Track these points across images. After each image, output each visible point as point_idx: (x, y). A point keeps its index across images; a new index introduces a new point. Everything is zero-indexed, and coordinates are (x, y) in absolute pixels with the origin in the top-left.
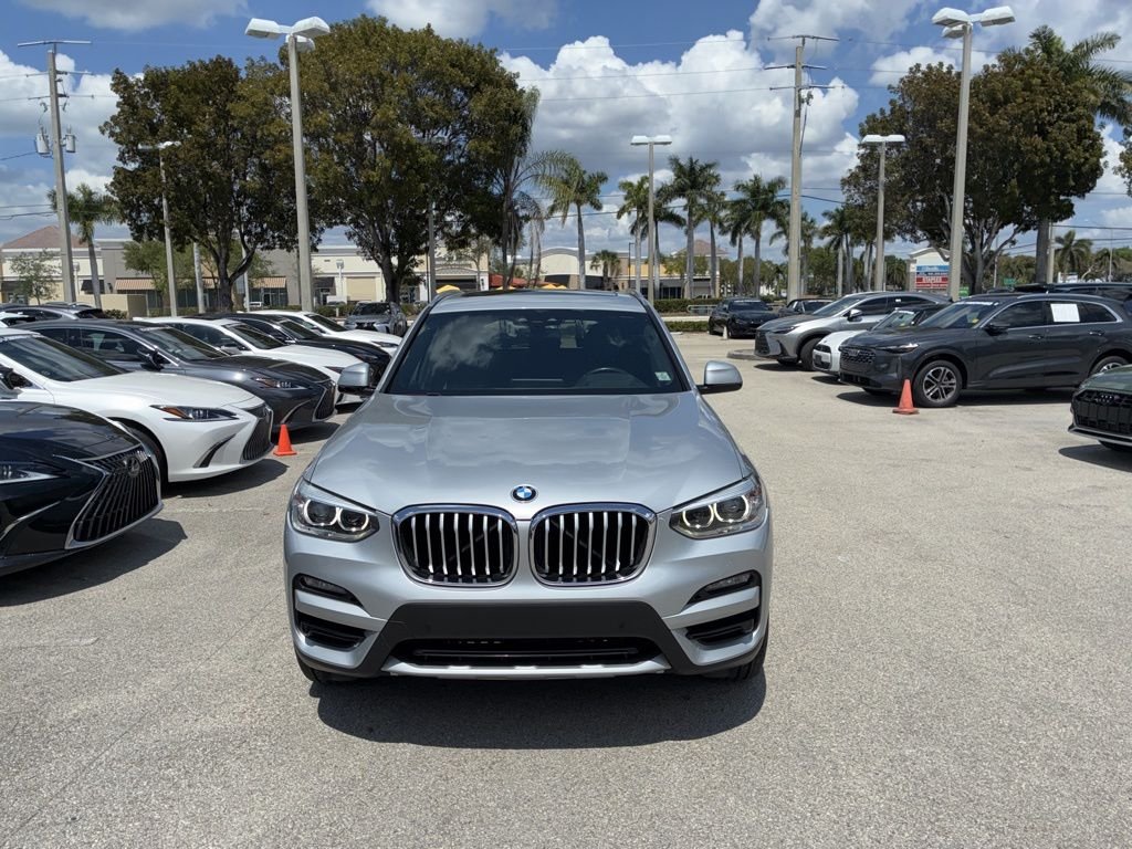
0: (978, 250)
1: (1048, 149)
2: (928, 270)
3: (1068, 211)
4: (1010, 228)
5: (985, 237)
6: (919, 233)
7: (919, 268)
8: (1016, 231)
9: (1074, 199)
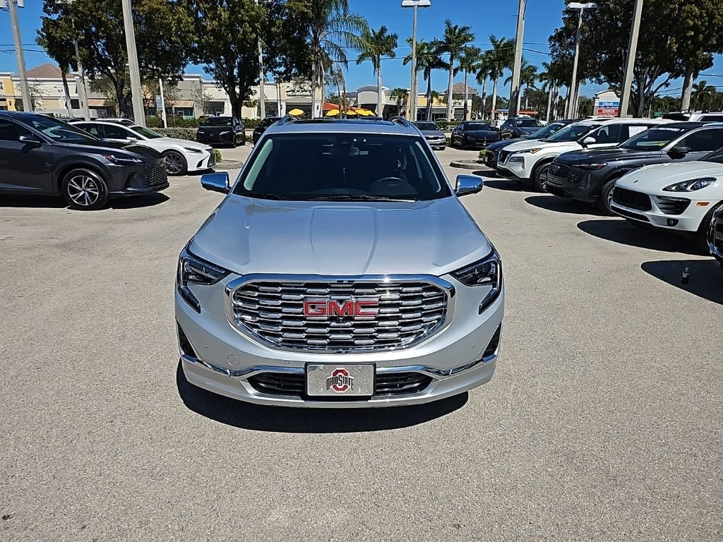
0: (642, 90)
1: (701, 16)
2: (606, 104)
3: (708, 63)
4: (667, 74)
5: (648, 80)
6: (602, 77)
7: (601, 103)
8: (670, 78)
9: (714, 55)
